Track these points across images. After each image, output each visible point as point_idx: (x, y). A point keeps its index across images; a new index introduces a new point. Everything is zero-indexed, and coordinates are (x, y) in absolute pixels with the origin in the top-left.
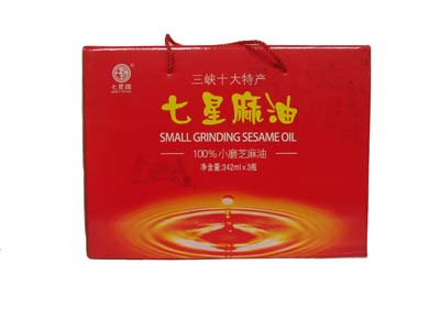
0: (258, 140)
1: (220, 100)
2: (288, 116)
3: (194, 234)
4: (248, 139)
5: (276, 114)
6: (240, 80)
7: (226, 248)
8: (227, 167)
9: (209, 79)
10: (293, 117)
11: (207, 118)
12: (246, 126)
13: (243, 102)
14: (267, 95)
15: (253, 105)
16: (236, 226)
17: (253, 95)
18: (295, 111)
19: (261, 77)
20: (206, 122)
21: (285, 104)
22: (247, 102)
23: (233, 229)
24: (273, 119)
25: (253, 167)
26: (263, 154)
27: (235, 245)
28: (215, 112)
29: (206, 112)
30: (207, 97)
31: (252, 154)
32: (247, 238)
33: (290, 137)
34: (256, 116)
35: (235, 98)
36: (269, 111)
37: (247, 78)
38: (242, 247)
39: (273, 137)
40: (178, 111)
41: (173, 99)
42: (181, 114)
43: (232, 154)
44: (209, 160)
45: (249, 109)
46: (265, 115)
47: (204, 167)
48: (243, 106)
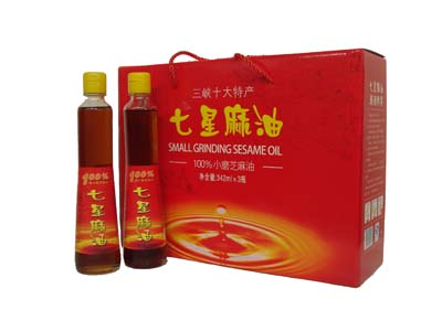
0: (247, 152)
1: (214, 112)
2: (274, 128)
3: (195, 238)
4: (238, 151)
5: (262, 126)
6: (231, 93)
7: (220, 256)
8: (220, 178)
9: (206, 93)
10: (279, 129)
11: (204, 130)
12: (236, 138)
13: (234, 115)
14: (255, 107)
15: (243, 118)
16: (229, 236)
17: (243, 107)
18: (280, 124)
19: (250, 89)
20: (203, 134)
21: (272, 116)
22: (238, 114)
23: (226, 238)
24: (260, 132)
25: (243, 179)
26: (251, 167)
27: (229, 254)
28: (210, 125)
29: (204, 124)
30: (204, 109)
31: (242, 166)
32: (238, 249)
33: (276, 151)
34: (245, 128)
35: (227, 110)
36: (257, 123)
37: (238, 91)
38: (234, 257)
39: (260, 150)
40: (182, 123)
41: (178, 111)
42: (184, 126)
43: (225, 165)
44: (206, 171)
45: (239, 121)
46: (253, 128)
47: (202, 176)
48: (234, 119)
